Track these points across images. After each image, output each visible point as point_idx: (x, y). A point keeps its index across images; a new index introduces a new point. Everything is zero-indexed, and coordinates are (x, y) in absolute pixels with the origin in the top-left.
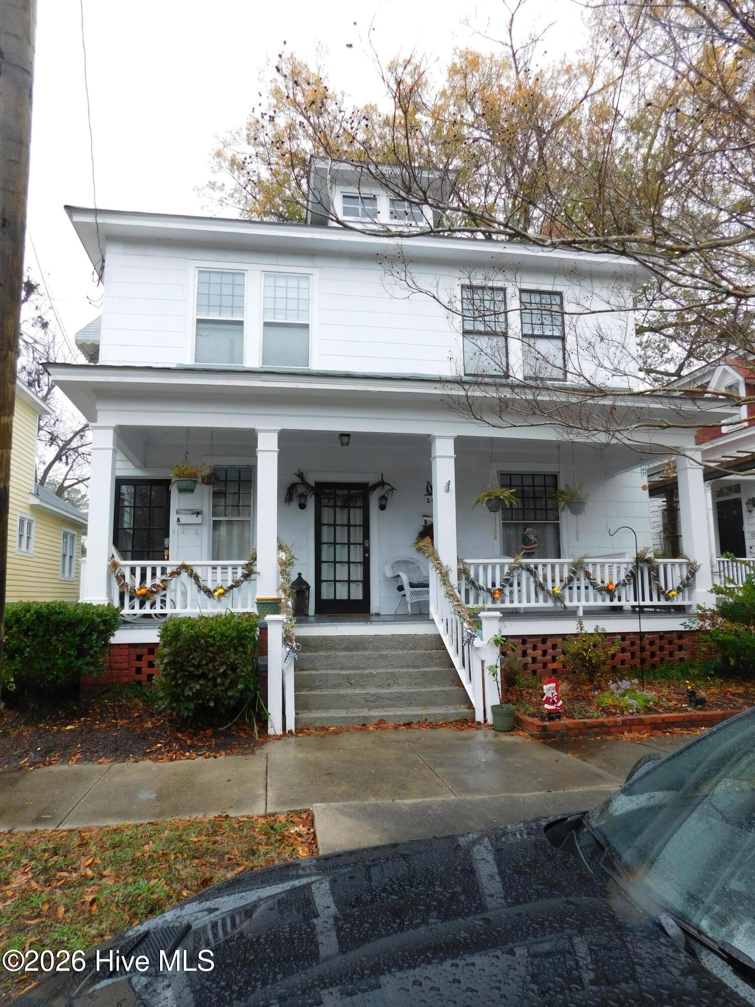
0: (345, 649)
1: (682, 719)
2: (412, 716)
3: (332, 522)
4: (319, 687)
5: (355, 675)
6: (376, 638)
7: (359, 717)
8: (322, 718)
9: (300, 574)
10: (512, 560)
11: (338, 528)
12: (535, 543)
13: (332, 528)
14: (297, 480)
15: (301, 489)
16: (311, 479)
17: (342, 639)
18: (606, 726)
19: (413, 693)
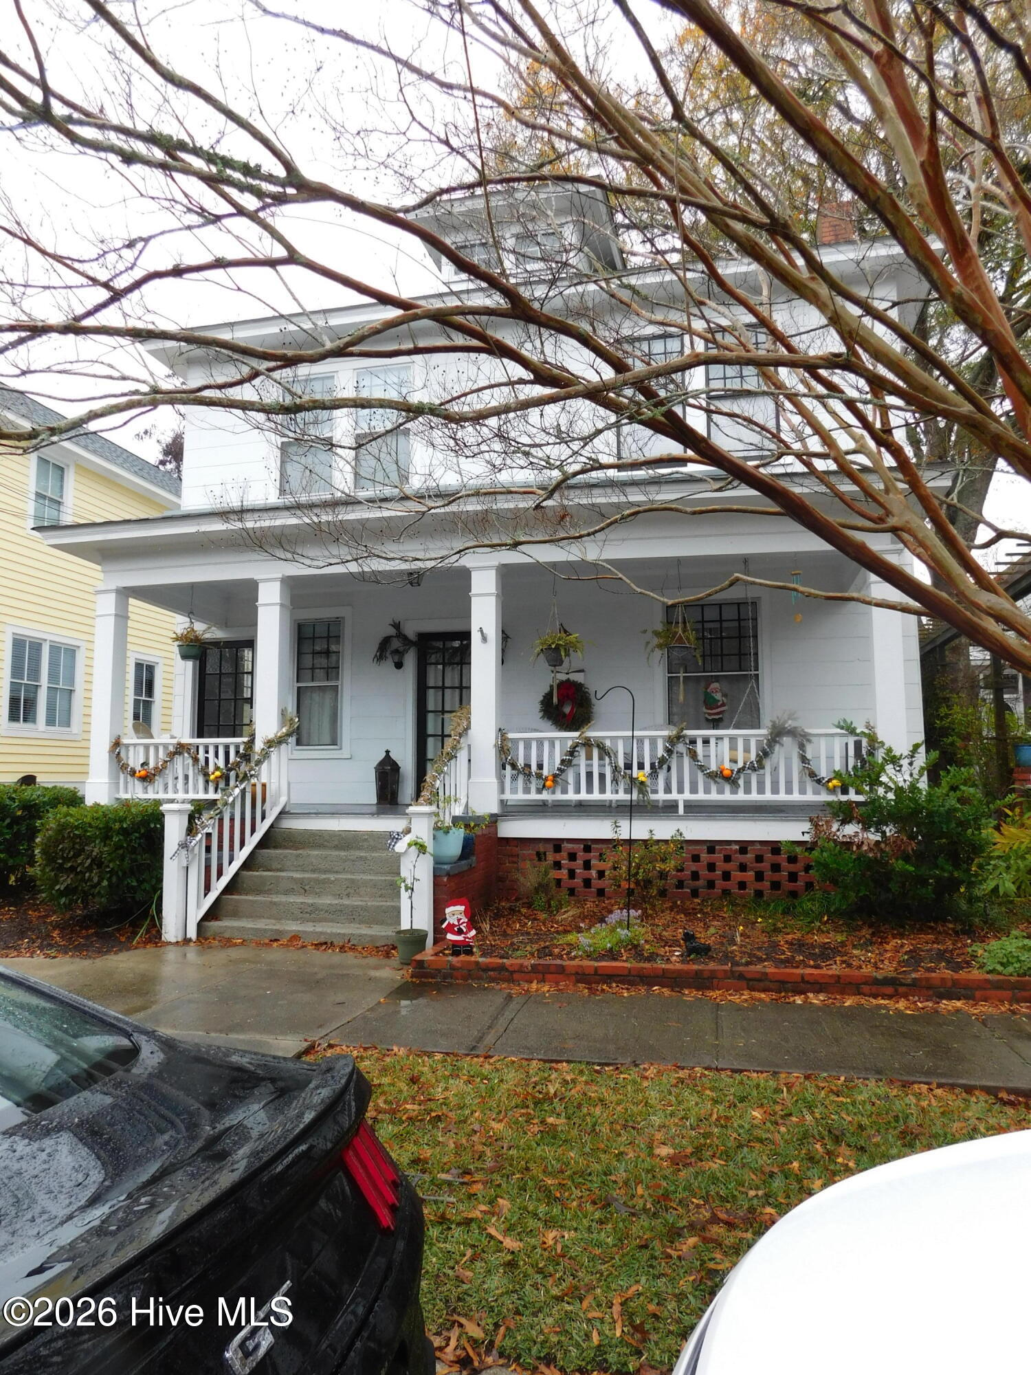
0: (336, 847)
1: (626, 972)
2: (332, 934)
3: (440, 684)
4: (269, 892)
5: (310, 880)
6: (371, 834)
7: (271, 930)
8: (233, 928)
9: (388, 752)
10: (576, 734)
11: (447, 692)
12: (723, 705)
13: (440, 693)
14: (392, 631)
15: (396, 644)
16: (411, 630)
17: (332, 834)
18: (507, 970)
19: (357, 906)
